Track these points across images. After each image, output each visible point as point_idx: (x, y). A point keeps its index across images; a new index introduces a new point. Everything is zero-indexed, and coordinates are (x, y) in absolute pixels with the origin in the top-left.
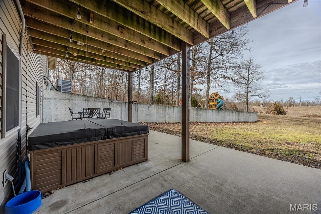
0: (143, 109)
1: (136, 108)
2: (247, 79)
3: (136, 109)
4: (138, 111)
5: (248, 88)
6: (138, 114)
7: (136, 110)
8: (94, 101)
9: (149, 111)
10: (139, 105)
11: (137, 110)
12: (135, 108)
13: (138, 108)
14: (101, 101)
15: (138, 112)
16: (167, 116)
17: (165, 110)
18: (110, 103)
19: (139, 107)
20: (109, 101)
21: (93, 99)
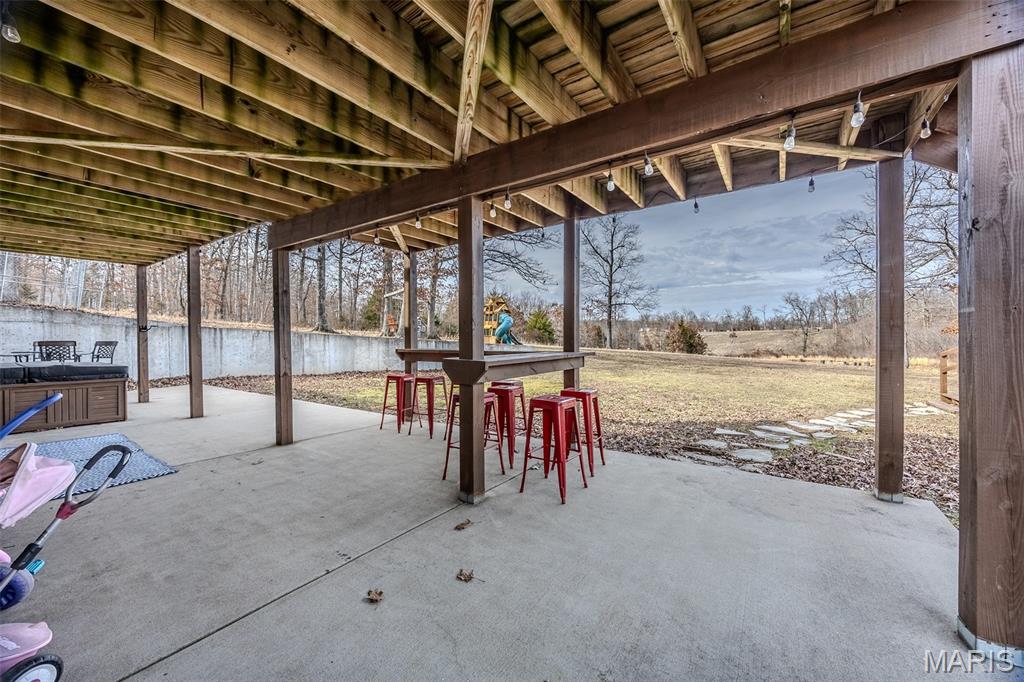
0: (238, 342)
1: (214, 339)
2: (609, 260)
3: (215, 343)
4: (221, 348)
5: (611, 283)
6: (221, 356)
7: (215, 346)
8: (74, 323)
9: (255, 349)
10: (224, 332)
11: (218, 344)
12: (212, 340)
13: (222, 339)
14: (98, 325)
15: (224, 350)
16: (307, 359)
17: (302, 343)
18: (127, 327)
19: (224, 335)
20: (125, 324)
21: (68, 318)
